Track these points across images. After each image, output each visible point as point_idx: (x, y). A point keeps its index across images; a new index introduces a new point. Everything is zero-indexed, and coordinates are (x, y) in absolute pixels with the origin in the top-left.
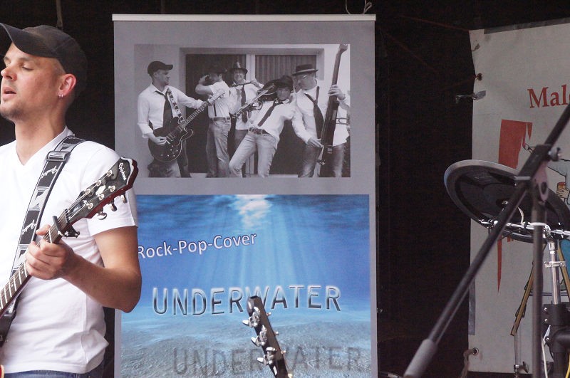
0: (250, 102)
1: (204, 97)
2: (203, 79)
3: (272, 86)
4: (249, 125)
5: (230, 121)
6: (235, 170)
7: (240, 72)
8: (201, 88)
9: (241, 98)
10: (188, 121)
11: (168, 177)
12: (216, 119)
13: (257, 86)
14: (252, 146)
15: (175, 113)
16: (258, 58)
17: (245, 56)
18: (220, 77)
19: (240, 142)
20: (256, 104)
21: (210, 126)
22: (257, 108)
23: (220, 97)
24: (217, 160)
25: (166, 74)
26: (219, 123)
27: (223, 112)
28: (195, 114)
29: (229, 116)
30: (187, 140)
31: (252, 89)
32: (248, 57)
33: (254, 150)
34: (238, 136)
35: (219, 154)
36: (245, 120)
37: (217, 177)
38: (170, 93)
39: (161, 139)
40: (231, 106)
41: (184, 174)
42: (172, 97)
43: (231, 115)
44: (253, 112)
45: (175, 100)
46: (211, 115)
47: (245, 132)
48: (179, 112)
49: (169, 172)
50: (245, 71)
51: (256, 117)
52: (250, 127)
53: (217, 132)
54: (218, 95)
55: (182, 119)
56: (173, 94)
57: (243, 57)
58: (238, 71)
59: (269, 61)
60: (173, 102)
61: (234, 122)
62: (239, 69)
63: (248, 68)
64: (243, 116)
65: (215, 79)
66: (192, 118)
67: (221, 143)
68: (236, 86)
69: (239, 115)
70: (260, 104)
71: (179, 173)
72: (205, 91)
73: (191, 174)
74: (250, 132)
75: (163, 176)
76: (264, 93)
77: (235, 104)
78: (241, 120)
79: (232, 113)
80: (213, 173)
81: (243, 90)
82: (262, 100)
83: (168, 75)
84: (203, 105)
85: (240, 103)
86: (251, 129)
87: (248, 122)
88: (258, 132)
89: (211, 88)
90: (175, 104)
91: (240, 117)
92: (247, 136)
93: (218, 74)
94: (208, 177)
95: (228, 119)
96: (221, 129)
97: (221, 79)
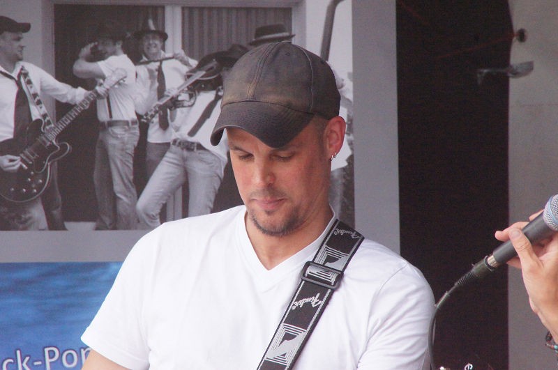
0: (174, 93)
1: (88, 82)
2: (86, 51)
3: (214, 63)
4: (171, 135)
5: (137, 126)
6: (147, 215)
7: (154, 38)
8: (82, 66)
9: (157, 84)
10: (61, 127)
11: (25, 229)
12: (112, 124)
13: (186, 64)
14: (177, 172)
15: (36, 113)
16: (187, 12)
17: (163, 8)
18: (118, 46)
19: (155, 164)
20: (184, 97)
21: (101, 135)
22: (186, 104)
23: (118, 83)
24: (115, 199)
25: (19, 39)
26: (117, 130)
27: (125, 110)
28: (73, 114)
29: (135, 117)
30: (58, 161)
31: (176, 69)
32: (168, 10)
33: (182, 180)
34: (152, 155)
35: (118, 187)
36: (164, 125)
37: (115, 228)
38: (26, 75)
39: (11, 161)
40: (139, 100)
41: (54, 225)
42: (29, 82)
43: (139, 116)
44: (179, 111)
45: (36, 88)
46: (103, 116)
47: (165, 147)
48: (44, 110)
49: (26, 221)
50: (164, 37)
51: (184, 120)
52: (173, 137)
53: (114, 146)
54: (115, 79)
55: (49, 123)
56: (32, 76)
57: (160, 11)
58: (150, 36)
59: (206, 17)
60: (32, 91)
61: (144, 128)
62: (153, 31)
63: (168, 31)
64: (160, 117)
65: (109, 49)
66: (67, 120)
67: (121, 167)
68: (147, 63)
69: (153, 116)
70: (191, 96)
71: (44, 223)
72: (90, 72)
73: (67, 225)
74: (173, 148)
75: (16, 229)
76: (199, 75)
77: (146, 95)
78: (157, 126)
79: (141, 112)
80: (107, 221)
81: (160, 70)
82: (195, 88)
83: (22, 43)
84: (87, 98)
85: (154, 94)
86: (175, 141)
87: (171, 130)
88: (189, 147)
89: (102, 66)
90: (35, 95)
91: (156, 120)
92: (168, 154)
93: (115, 41)
94: (97, 229)
95: (134, 123)
96: (121, 143)
97: (120, 51)
